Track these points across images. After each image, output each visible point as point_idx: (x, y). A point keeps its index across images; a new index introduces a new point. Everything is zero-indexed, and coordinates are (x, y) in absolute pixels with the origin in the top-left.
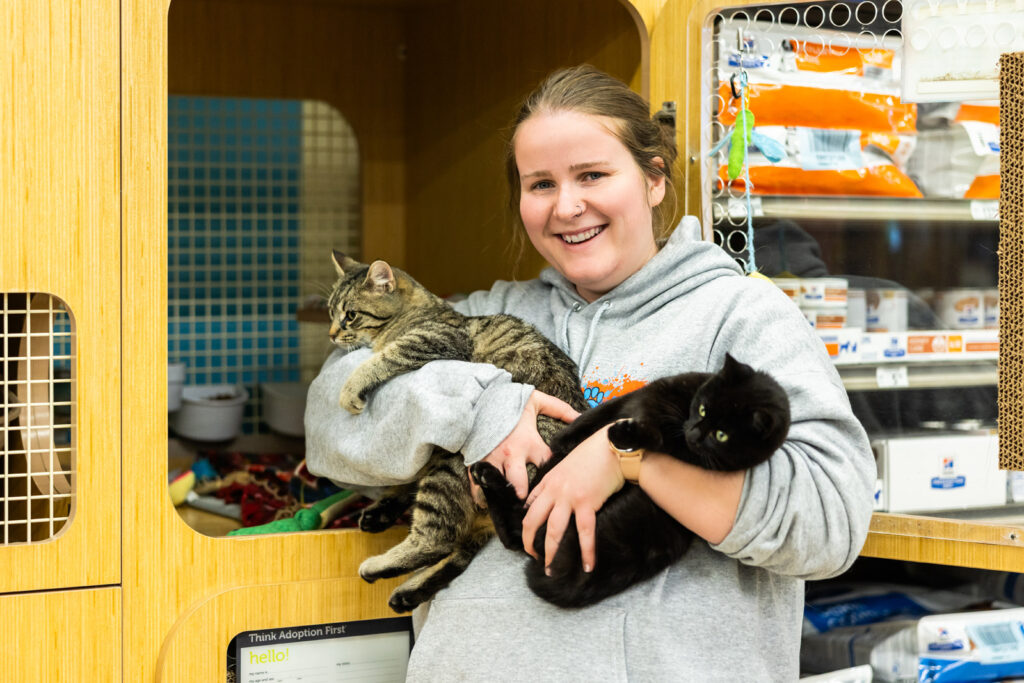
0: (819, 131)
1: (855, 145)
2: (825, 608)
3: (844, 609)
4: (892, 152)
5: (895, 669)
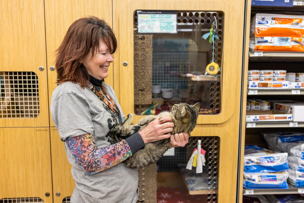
0: (280, 37)
1: (289, 40)
2: (285, 137)
3: (289, 138)
4: (300, 42)
5: (296, 153)
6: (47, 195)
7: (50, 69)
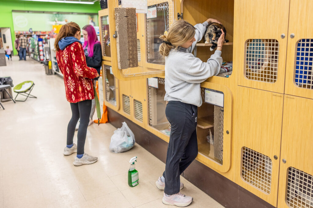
6: (276, 158)
7: (291, 36)
